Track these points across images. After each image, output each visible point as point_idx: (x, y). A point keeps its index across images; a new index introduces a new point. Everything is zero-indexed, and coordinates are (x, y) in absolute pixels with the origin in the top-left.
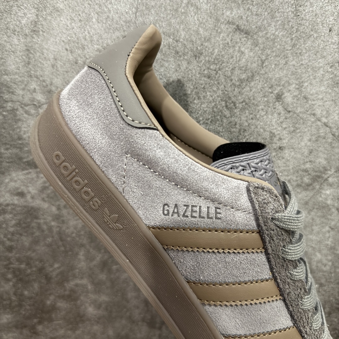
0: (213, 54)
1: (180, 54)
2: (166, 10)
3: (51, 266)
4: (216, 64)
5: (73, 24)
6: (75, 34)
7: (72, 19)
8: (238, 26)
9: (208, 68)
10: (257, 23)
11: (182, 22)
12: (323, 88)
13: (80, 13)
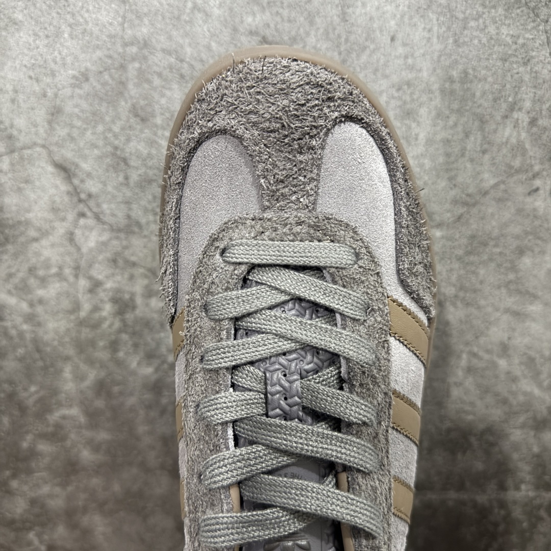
5: (37, 42)
6: (41, 55)
7: (35, 35)
8: (264, 37)
10: (290, 32)
11: (187, 36)
13: (47, 25)
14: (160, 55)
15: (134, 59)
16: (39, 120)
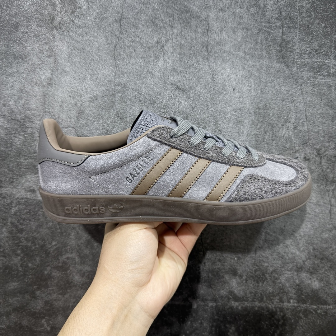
0: (162, 103)
1: (142, 102)
2: (133, 75)
3: (50, 244)
4: (165, 109)
5: (75, 81)
6: (76, 87)
7: (74, 78)
8: (177, 86)
9: (160, 111)
10: (189, 84)
11: (143, 83)
12: (230, 125)
13: (80, 74)
15: (119, 92)
16: (72, 115)
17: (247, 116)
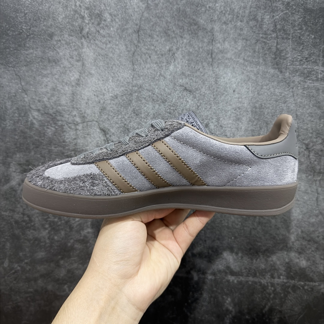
14: (146, 91)
15: (135, 92)
16: (96, 111)
17: (245, 114)
